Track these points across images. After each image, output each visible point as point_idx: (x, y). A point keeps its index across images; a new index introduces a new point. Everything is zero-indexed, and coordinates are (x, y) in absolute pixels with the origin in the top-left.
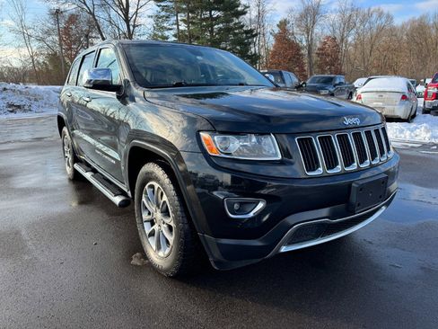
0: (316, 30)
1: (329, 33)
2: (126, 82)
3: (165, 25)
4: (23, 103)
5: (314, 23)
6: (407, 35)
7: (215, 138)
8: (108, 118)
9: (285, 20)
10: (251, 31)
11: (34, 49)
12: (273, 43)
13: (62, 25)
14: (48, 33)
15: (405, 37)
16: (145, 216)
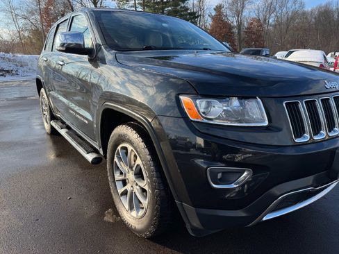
0: (244, 14)
1: (255, 16)
2: (98, 46)
3: (126, 7)
4: (11, 68)
5: (243, 8)
6: (315, 18)
7: (198, 102)
8: (81, 80)
9: (221, 5)
10: (194, 13)
11: (21, 25)
12: (211, 23)
13: (43, 6)
14: (32, 13)
15: (313, 20)
16: (117, 176)
